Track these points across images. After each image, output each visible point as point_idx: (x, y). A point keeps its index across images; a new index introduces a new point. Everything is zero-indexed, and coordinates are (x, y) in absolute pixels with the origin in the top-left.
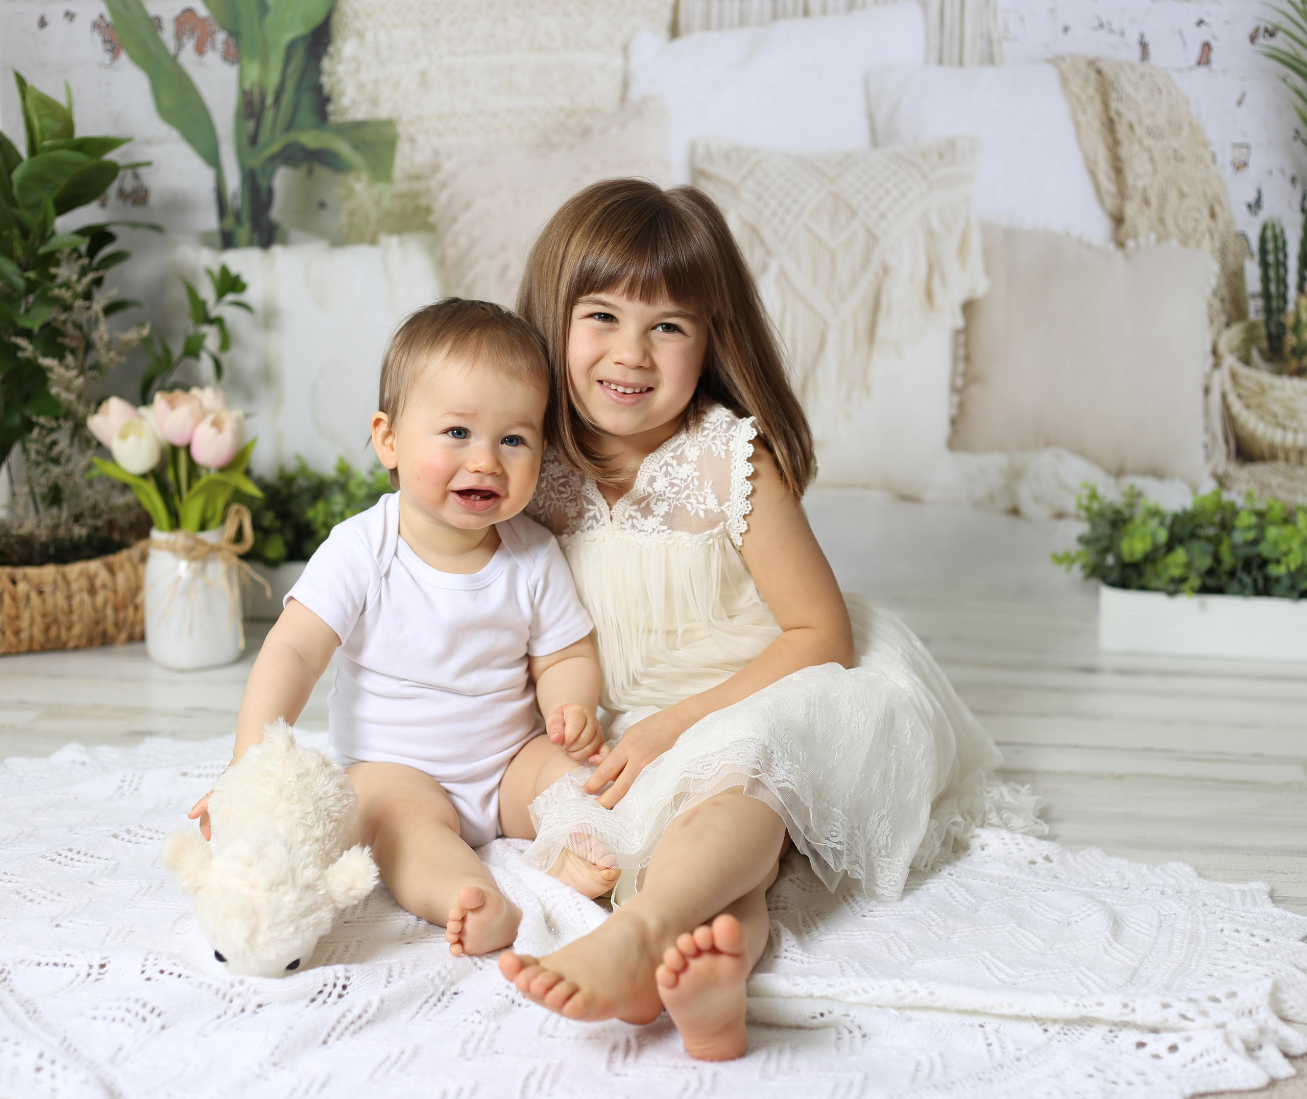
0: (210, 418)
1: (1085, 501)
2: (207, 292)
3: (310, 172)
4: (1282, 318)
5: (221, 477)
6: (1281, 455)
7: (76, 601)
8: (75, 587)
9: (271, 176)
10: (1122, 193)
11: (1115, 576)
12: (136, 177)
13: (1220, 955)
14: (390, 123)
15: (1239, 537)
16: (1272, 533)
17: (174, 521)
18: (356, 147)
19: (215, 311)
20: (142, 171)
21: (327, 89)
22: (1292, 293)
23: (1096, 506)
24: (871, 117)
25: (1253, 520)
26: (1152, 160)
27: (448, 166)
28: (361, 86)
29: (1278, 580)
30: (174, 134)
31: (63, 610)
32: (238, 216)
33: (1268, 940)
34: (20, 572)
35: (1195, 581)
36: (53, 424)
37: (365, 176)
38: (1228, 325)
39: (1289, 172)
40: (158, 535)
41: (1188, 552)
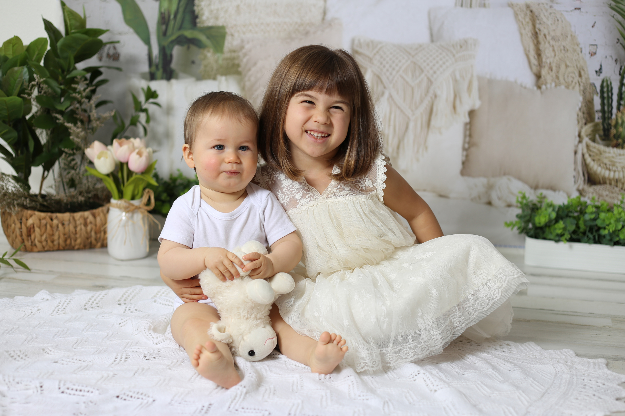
0: (137, 151)
1: (520, 200)
2: (142, 98)
3: (188, 48)
4: (610, 122)
5: (141, 177)
6: (608, 182)
7: (78, 229)
8: (78, 222)
9: (172, 49)
10: (540, 65)
11: (532, 232)
12: (115, 48)
13: (583, 390)
14: (223, 28)
15: (588, 217)
16: (602, 215)
17: (121, 195)
18: (208, 38)
19: (145, 106)
20: (117, 45)
21: (196, 12)
22: (614, 111)
23: (525, 202)
24: (431, 29)
25: (594, 209)
26: (554, 50)
27: (247, 47)
28: (211, 11)
29: (604, 236)
30: (131, 30)
31: (72, 232)
32: (157, 66)
33: (604, 384)
34: (54, 215)
35: (567, 236)
36: (71, 152)
37: (212, 50)
38: (586, 124)
39: (614, 58)
40: (113, 201)
41: (564, 223)
